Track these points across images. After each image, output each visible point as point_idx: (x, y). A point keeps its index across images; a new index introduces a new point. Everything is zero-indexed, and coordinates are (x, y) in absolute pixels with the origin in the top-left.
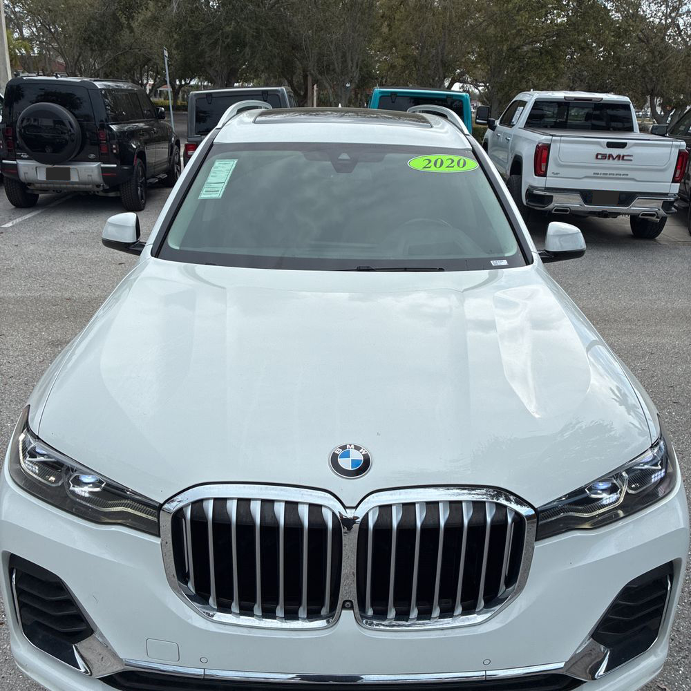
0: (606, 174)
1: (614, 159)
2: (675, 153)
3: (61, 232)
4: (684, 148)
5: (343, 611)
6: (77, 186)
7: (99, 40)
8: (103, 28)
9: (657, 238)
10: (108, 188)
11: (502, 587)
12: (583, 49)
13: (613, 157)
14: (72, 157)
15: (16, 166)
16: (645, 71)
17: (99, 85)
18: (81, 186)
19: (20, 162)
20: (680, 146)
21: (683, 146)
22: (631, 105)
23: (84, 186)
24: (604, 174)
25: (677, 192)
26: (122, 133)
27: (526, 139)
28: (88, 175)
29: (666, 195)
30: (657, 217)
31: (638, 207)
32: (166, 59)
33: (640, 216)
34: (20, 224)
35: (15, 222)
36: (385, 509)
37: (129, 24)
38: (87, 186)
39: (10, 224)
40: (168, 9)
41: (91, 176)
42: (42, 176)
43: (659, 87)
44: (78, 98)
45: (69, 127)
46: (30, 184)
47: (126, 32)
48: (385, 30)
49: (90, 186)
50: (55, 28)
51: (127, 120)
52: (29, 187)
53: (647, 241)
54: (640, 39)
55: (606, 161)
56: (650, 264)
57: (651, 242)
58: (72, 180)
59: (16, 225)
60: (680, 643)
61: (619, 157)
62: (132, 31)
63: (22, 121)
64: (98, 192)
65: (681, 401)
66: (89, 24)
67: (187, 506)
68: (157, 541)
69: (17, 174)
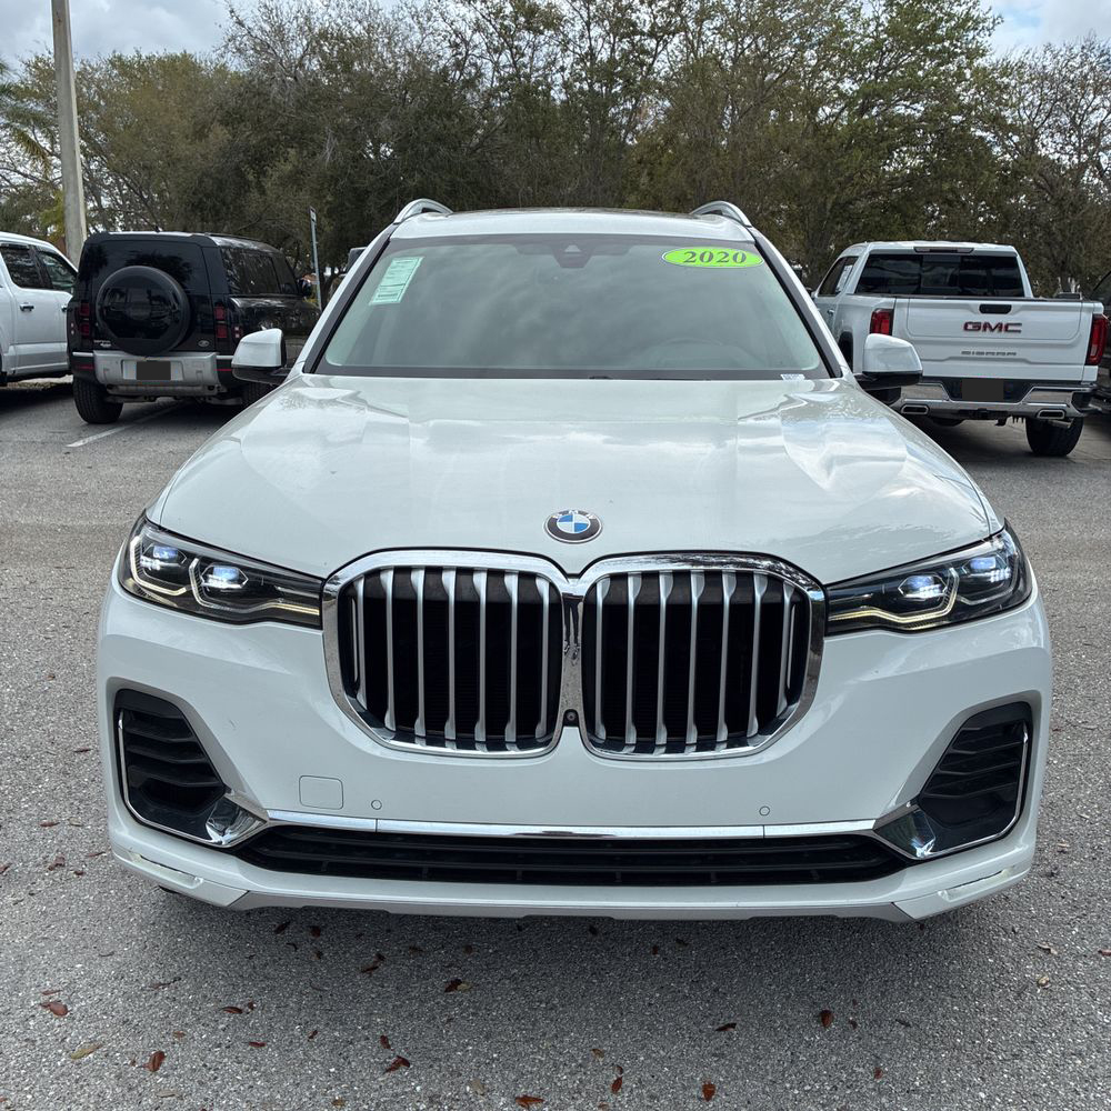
0: (983, 353)
1: (992, 330)
2: (1087, 319)
3: (154, 451)
4: (1101, 312)
5: (565, 728)
6: (180, 388)
7: (215, 206)
8: (221, 189)
9: (1069, 455)
10: (225, 391)
11: (783, 703)
12: (950, 203)
13: (990, 327)
14: (174, 345)
15: (92, 360)
16: (1050, 234)
17: (218, 241)
18: (186, 388)
19: (98, 354)
20: (1094, 309)
21: (1099, 309)
22: (1018, 257)
23: (190, 388)
24: (978, 353)
25: (1095, 379)
26: (249, 310)
27: (857, 307)
28: (198, 372)
29: (1078, 383)
30: (1066, 419)
31: (1035, 402)
32: (313, 225)
33: (1038, 417)
34: (95, 442)
35: (87, 441)
36: (619, 579)
37: (259, 182)
38: (195, 388)
39: (80, 443)
40: (319, 157)
41: (201, 372)
42: (130, 374)
43: (1073, 257)
44: (186, 265)
45: (173, 302)
46: (111, 386)
47: (254, 194)
48: (644, 179)
49: (199, 388)
50: (149, 194)
51: (257, 294)
52: (110, 391)
53: (1054, 460)
54: (1039, 186)
55: (980, 333)
56: (1058, 487)
57: (1060, 460)
58: (173, 378)
59: (90, 444)
60: (1074, 901)
61: (999, 326)
62: (263, 192)
63: (104, 295)
64: (210, 398)
65: (1097, 642)
66: (200, 183)
67: (358, 579)
68: (319, 633)
69: (94, 372)
